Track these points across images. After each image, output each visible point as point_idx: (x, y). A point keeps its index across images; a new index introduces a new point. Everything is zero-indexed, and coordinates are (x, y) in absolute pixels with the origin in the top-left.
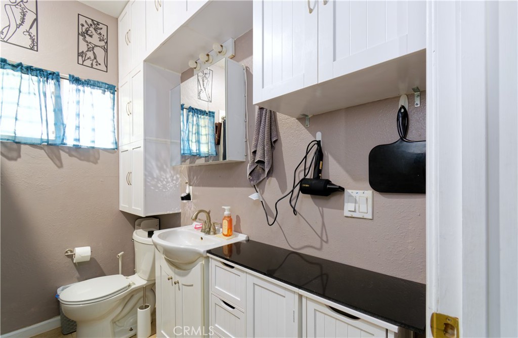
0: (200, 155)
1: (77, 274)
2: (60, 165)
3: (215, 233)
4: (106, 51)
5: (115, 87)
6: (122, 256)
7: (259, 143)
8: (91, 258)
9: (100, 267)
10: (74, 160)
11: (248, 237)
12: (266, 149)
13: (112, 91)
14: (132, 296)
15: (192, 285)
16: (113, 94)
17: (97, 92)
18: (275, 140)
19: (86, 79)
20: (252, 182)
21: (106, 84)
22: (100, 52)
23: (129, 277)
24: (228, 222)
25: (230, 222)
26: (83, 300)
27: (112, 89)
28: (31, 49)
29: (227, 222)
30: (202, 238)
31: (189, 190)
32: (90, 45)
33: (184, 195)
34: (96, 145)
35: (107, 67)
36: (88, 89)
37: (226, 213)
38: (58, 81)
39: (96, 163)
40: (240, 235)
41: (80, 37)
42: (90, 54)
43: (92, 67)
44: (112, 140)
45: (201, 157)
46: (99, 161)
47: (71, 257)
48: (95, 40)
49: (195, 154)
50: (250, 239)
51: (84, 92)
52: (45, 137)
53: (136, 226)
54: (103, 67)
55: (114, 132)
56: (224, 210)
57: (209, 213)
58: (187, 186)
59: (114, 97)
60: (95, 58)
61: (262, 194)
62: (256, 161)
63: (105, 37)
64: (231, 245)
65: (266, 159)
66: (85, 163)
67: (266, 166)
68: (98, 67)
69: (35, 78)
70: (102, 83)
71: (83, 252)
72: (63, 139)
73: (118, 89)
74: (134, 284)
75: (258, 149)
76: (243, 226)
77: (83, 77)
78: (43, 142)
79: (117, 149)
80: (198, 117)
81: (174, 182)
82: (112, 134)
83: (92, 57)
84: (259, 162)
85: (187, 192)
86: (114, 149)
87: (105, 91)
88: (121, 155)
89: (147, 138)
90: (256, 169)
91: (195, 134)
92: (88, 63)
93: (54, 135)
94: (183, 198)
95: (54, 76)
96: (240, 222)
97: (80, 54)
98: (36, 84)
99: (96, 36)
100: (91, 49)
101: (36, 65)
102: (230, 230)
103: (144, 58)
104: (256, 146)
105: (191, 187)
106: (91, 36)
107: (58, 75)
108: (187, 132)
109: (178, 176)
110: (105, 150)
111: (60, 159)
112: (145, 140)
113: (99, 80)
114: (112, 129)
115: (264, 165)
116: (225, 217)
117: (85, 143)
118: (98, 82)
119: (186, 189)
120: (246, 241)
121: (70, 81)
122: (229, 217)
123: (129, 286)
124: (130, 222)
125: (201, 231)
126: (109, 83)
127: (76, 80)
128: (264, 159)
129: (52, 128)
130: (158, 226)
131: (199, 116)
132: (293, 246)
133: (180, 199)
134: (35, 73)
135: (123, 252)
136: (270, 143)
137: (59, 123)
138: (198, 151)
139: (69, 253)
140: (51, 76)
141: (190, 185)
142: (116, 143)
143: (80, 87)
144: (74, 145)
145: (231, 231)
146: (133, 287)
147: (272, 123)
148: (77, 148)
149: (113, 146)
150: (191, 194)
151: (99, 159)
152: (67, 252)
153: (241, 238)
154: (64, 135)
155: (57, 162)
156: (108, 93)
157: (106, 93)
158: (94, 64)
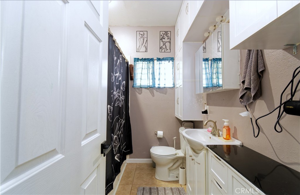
0: (219, 86)
1: (158, 143)
2: (153, 96)
3: (219, 136)
4: (170, 42)
5: (173, 58)
6: (176, 139)
7: (247, 75)
8: (163, 137)
9: (167, 142)
10: (158, 93)
11: (243, 143)
12: (252, 78)
13: (172, 60)
14: (178, 160)
15: (199, 164)
16: (173, 61)
17: (167, 62)
18: (261, 70)
19: (162, 58)
20: (243, 104)
21: (170, 58)
22: (168, 44)
23: (177, 150)
24: (227, 130)
25: (229, 130)
26: (158, 154)
27: (172, 59)
28: (146, 52)
29: (225, 130)
30: (210, 138)
31: (206, 108)
32: (164, 43)
33: (203, 110)
34: (166, 86)
35: (170, 50)
36: (163, 62)
37: (226, 124)
38: (153, 61)
39: (166, 94)
40: (236, 140)
41: (161, 41)
42: (164, 47)
43: (165, 52)
44: (172, 83)
45: (220, 87)
46: (167, 93)
47: (156, 134)
48: (166, 40)
49: (216, 86)
50: (244, 145)
51: (162, 63)
52: (149, 85)
53: (182, 125)
54: (169, 51)
55: (173, 79)
56: (224, 122)
57: (215, 123)
58: (206, 105)
59: (173, 63)
60: (166, 48)
61: (252, 113)
62: (244, 88)
63: (170, 37)
64: (229, 146)
65: (252, 86)
66: (162, 94)
67: (252, 91)
68: (167, 51)
69: (146, 62)
70: (169, 58)
71: (160, 133)
72: (154, 85)
73: (175, 59)
74: (179, 154)
75: (246, 79)
76: (239, 135)
77: (161, 57)
78: (148, 87)
79: (174, 87)
80: (217, 63)
81: (199, 103)
82: (173, 80)
83: (165, 48)
84: (246, 89)
85: (206, 109)
86: (173, 87)
87: (170, 61)
88: (176, 90)
89: (184, 80)
90: (246, 94)
91: (216, 73)
92: (163, 51)
93: (152, 84)
94: (203, 113)
95: (152, 60)
96: (237, 132)
97: (160, 48)
98: (147, 64)
99: (166, 38)
100: (164, 44)
101: (147, 57)
102: (228, 136)
103: (183, 41)
104: (245, 77)
105: (208, 106)
106: (164, 39)
107: (153, 59)
108: (211, 73)
109: (201, 100)
110: (169, 88)
111: (153, 93)
112: (183, 81)
113: (167, 57)
114: (172, 78)
115: (251, 91)
116: (225, 126)
117: (162, 86)
118: (167, 58)
119: (205, 107)
120: (240, 146)
121: (157, 60)
122: (228, 127)
123: (176, 154)
124: (180, 123)
125: (211, 133)
126: (171, 57)
127: (159, 59)
128: (251, 86)
129: (151, 81)
130: (193, 127)
131: (219, 62)
132: (282, 160)
133: (201, 113)
134: (146, 60)
135: (176, 137)
136: (256, 74)
137: (154, 79)
138: (217, 84)
139: (156, 133)
140: (151, 60)
141: (207, 105)
142: (174, 84)
143: (160, 62)
144: (158, 87)
145: (230, 136)
146: (178, 155)
147: (259, 58)
148: (159, 88)
149: (172, 86)
150: (208, 110)
151: (167, 92)
152: (155, 132)
153: (237, 143)
154: (155, 83)
155: (153, 95)
156: (171, 62)
157: (170, 62)
158: (166, 50)
